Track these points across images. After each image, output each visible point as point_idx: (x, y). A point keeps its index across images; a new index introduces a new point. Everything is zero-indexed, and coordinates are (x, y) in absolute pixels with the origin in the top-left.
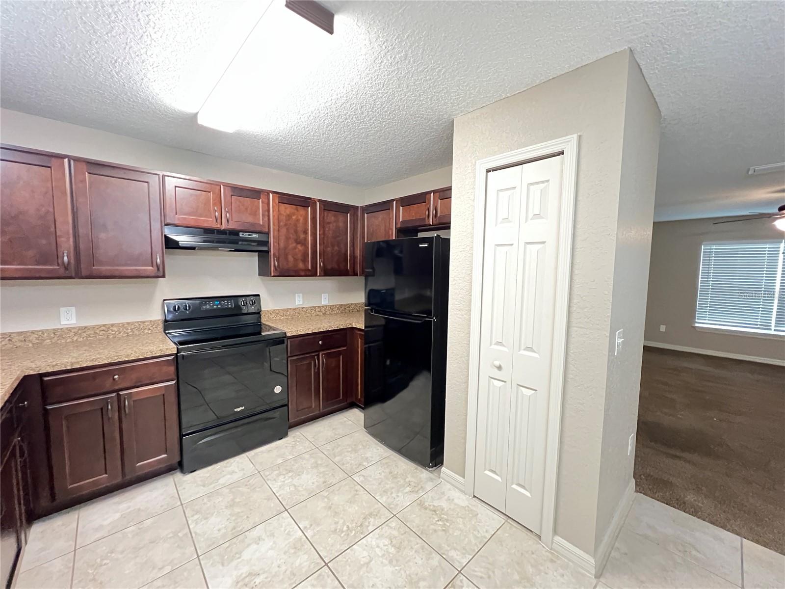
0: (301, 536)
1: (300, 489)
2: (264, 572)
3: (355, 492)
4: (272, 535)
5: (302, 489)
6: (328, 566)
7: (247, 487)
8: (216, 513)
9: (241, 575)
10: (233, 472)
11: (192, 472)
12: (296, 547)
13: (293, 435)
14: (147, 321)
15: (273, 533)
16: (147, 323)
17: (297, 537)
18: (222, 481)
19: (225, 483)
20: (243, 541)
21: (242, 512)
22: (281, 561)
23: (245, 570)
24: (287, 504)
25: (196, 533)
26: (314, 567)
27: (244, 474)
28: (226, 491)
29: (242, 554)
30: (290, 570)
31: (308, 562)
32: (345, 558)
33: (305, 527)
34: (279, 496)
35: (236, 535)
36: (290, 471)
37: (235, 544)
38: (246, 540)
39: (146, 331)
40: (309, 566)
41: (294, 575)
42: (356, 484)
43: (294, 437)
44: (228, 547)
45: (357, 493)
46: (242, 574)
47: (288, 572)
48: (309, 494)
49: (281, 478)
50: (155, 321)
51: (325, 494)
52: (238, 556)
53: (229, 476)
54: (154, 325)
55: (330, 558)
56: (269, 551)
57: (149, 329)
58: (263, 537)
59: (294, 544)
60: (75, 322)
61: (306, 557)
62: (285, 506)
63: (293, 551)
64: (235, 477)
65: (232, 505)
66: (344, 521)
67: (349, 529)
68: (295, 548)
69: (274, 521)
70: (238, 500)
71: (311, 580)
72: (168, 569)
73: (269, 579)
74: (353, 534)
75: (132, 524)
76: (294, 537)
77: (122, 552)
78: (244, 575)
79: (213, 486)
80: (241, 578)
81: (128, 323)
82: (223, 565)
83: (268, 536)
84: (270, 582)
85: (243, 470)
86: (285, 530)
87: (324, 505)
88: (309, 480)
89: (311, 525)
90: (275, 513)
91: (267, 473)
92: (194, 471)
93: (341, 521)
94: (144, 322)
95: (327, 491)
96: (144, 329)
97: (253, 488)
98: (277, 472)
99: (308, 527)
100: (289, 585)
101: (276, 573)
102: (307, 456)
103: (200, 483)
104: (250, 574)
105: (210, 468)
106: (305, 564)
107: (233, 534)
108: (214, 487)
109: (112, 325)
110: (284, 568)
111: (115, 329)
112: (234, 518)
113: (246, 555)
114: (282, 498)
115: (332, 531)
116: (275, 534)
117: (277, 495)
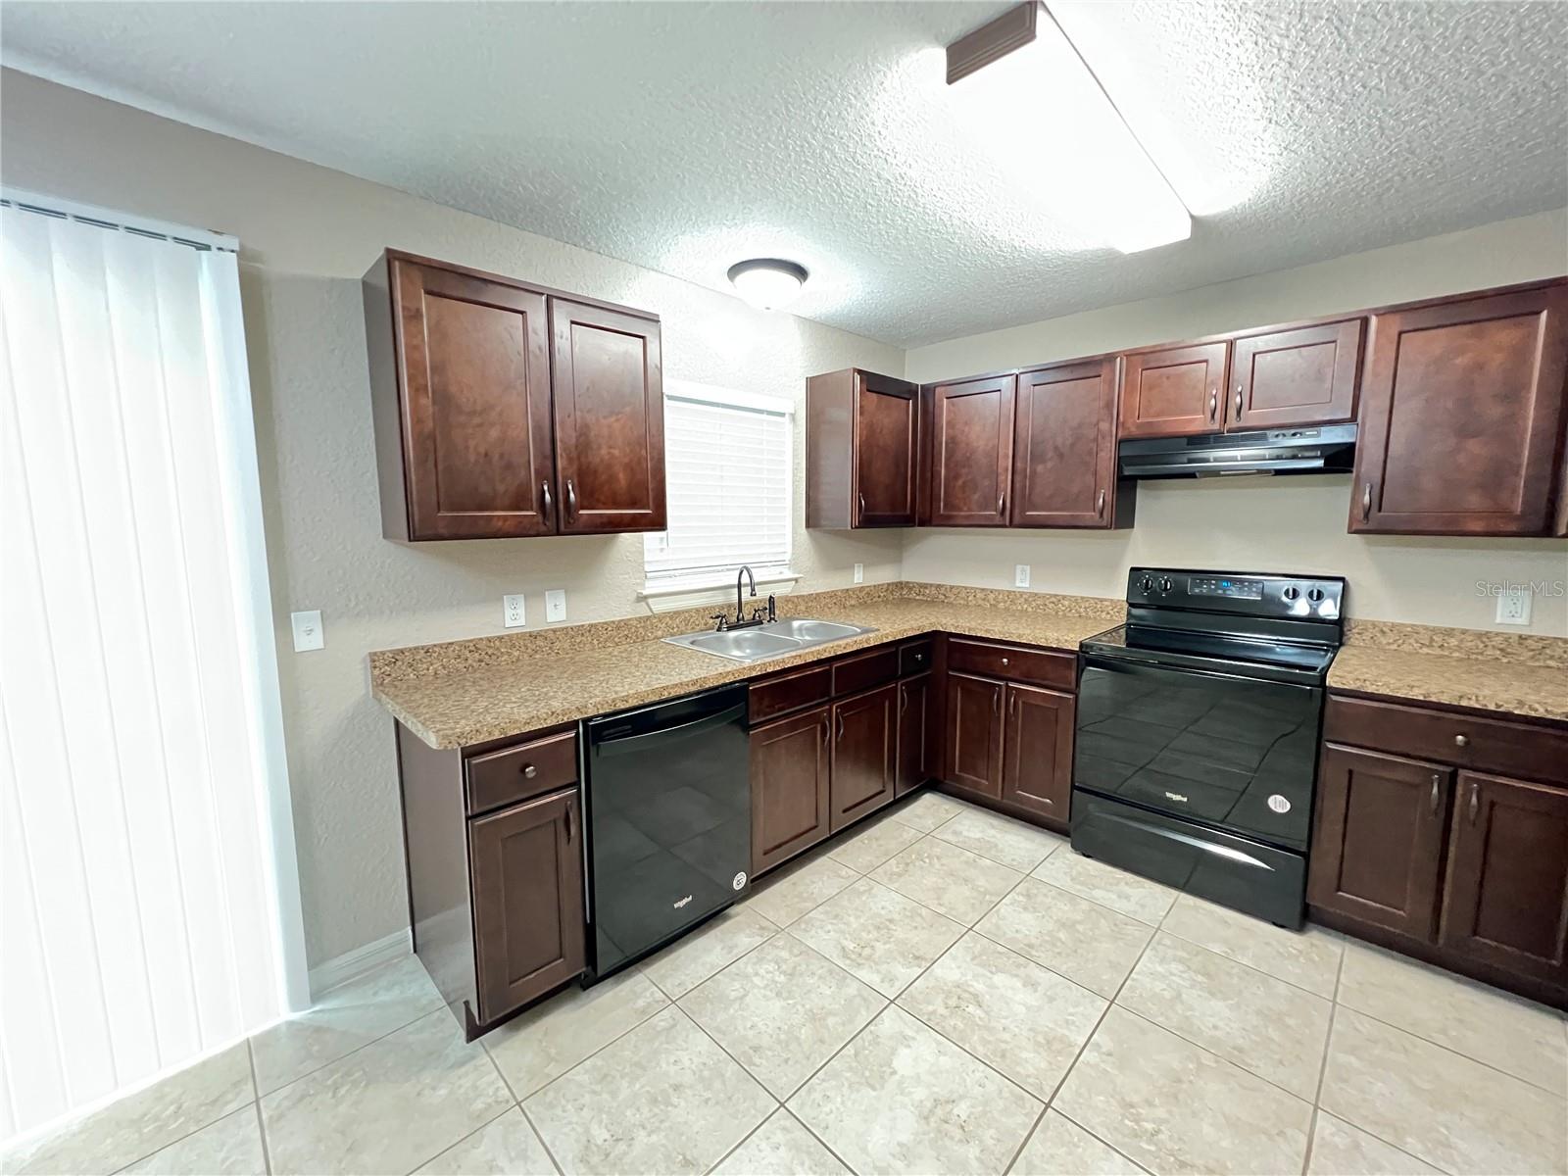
0: (1076, 1044)
1: (1179, 1008)
2: (987, 1013)
3: (1274, 1132)
4: (1051, 1000)
5: (1180, 1012)
6: (1045, 1110)
7: (1114, 928)
8: (1040, 914)
9: (968, 986)
10: (1128, 898)
11: (1084, 855)
12: (1050, 1043)
13: (1315, 942)
14: (1106, 600)
15: (1055, 999)
16: (1106, 603)
17: (1072, 1039)
18: (1098, 893)
19: (1097, 900)
20: (1019, 966)
21: (1063, 943)
22: (1016, 1030)
23: (979, 986)
24: (1125, 999)
25: (999, 910)
26: (1031, 1085)
27: (1135, 912)
28: (1085, 906)
29: (999, 974)
30: (1009, 1047)
31: (1035, 1072)
32: (1079, 1141)
33: (1098, 1045)
34: (1133, 980)
35: (1023, 953)
36: (1208, 975)
37: (1009, 958)
38: (1022, 969)
39: (1104, 615)
40: (1028, 1076)
41: (1003, 1056)
42: (1307, 1128)
43: (1312, 945)
44: (999, 953)
45: (1277, 1138)
46: (972, 986)
47: (1003, 1046)
48: (1180, 1029)
49: (1174, 967)
50: (1119, 601)
51: (1207, 1059)
52: (994, 969)
53: (1114, 897)
54: (1115, 607)
55: (1065, 1110)
56: (1021, 1006)
57: (1108, 613)
58: (1039, 989)
59: (1054, 1038)
60: (1028, 586)
61: (1043, 1065)
62: (1119, 996)
63: (1040, 1039)
64: (1120, 905)
65: (1068, 925)
66: (1166, 1121)
67: (1153, 1135)
68: (1048, 1042)
69: (1076, 992)
70: (1080, 928)
71: (1007, 1087)
72: (942, 911)
73: (980, 1023)
74: (1145, 1146)
75: (976, 852)
76: (1067, 1033)
77: (943, 865)
78: (971, 990)
79: (1079, 887)
80: (966, 988)
81: (1082, 598)
82: (973, 959)
83: (1045, 994)
84: (978, 1025)
85: (1143, 906)
86: (1071, 1014)
87: (1176, 1065)
88: (1215, 1016)
89: (1110, 1054)
90: (1094, 988)
91: (1167, 942)
92: (1088, 857)
93: (1161, 1113)
94: (1102, 600)
95: (1217, 1062)
96: (1102, 612)
97: (1119, 936)
98: (1185, 955)
99: (1104, 1050)
100: (985, 1054)
101: (994, 1028)
102: (1282, 988)
103: (1074, 873)
104: (976, 996)
105: (1109, 868)
106: (1031, 1068)
107: (1022, 948)
108: (1079, 891)
109: (1064, 597)
110: (1006, 1036)
111: (1066, 603)
112: (1047, 938)
113: (999, 979)
114: (1131, 987)
115: (1123, 1099)
116: (1055, 1003)
117: (1132, 975)
